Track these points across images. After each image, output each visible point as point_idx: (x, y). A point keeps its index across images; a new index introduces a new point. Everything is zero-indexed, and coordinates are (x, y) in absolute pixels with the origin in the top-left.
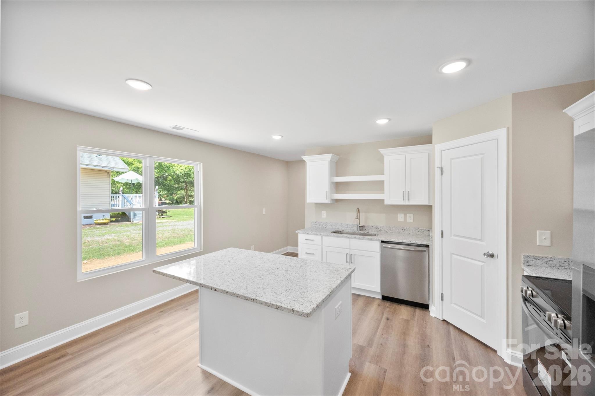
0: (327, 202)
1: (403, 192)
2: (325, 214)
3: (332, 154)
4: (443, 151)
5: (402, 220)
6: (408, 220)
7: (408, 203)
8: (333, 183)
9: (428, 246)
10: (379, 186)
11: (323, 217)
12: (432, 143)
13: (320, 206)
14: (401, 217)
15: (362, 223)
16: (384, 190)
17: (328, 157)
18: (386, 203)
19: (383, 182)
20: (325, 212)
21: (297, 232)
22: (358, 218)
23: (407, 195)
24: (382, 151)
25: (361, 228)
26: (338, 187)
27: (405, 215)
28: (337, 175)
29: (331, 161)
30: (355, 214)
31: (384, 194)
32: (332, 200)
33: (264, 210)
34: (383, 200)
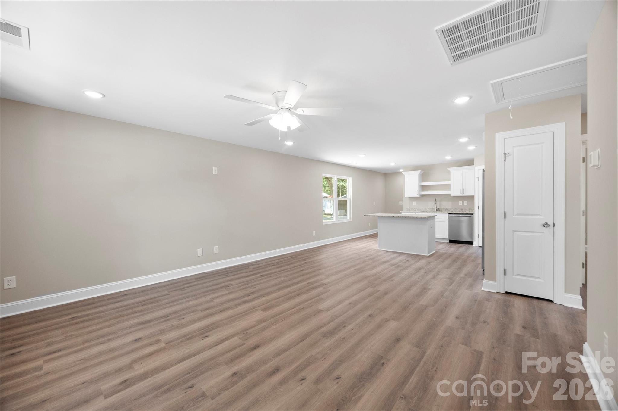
0: (418, 196)
1: (461, 189)
2: (415, 204)
3: (420, 171)
4: (479, 170)
5: (461, 205)
6: (465, 204)
7: (463, 195)
8: (420, 186)
9: (473, 214)
10: (448, 187)
11: (414, 205)
12: (474, 165)
13: (412, 199)
14: (460, 203)
15: (438, 208)
16: (450, 189)
17: (418, 172)
18: (451, 195)
19: (450, 185)
20: (415, 202)
21: (401, 212)
22: (436, 204)
23: (463, 190)
24: (449, 169)
25: (437, 210)
26: (423, 188)
27: (463, 202)
28: (422, 182)
29: (420, 174)
30: (434, 203)
31: (450, 191)
32: (420, 195)
33: (374, 203)
34: (450, 194)
